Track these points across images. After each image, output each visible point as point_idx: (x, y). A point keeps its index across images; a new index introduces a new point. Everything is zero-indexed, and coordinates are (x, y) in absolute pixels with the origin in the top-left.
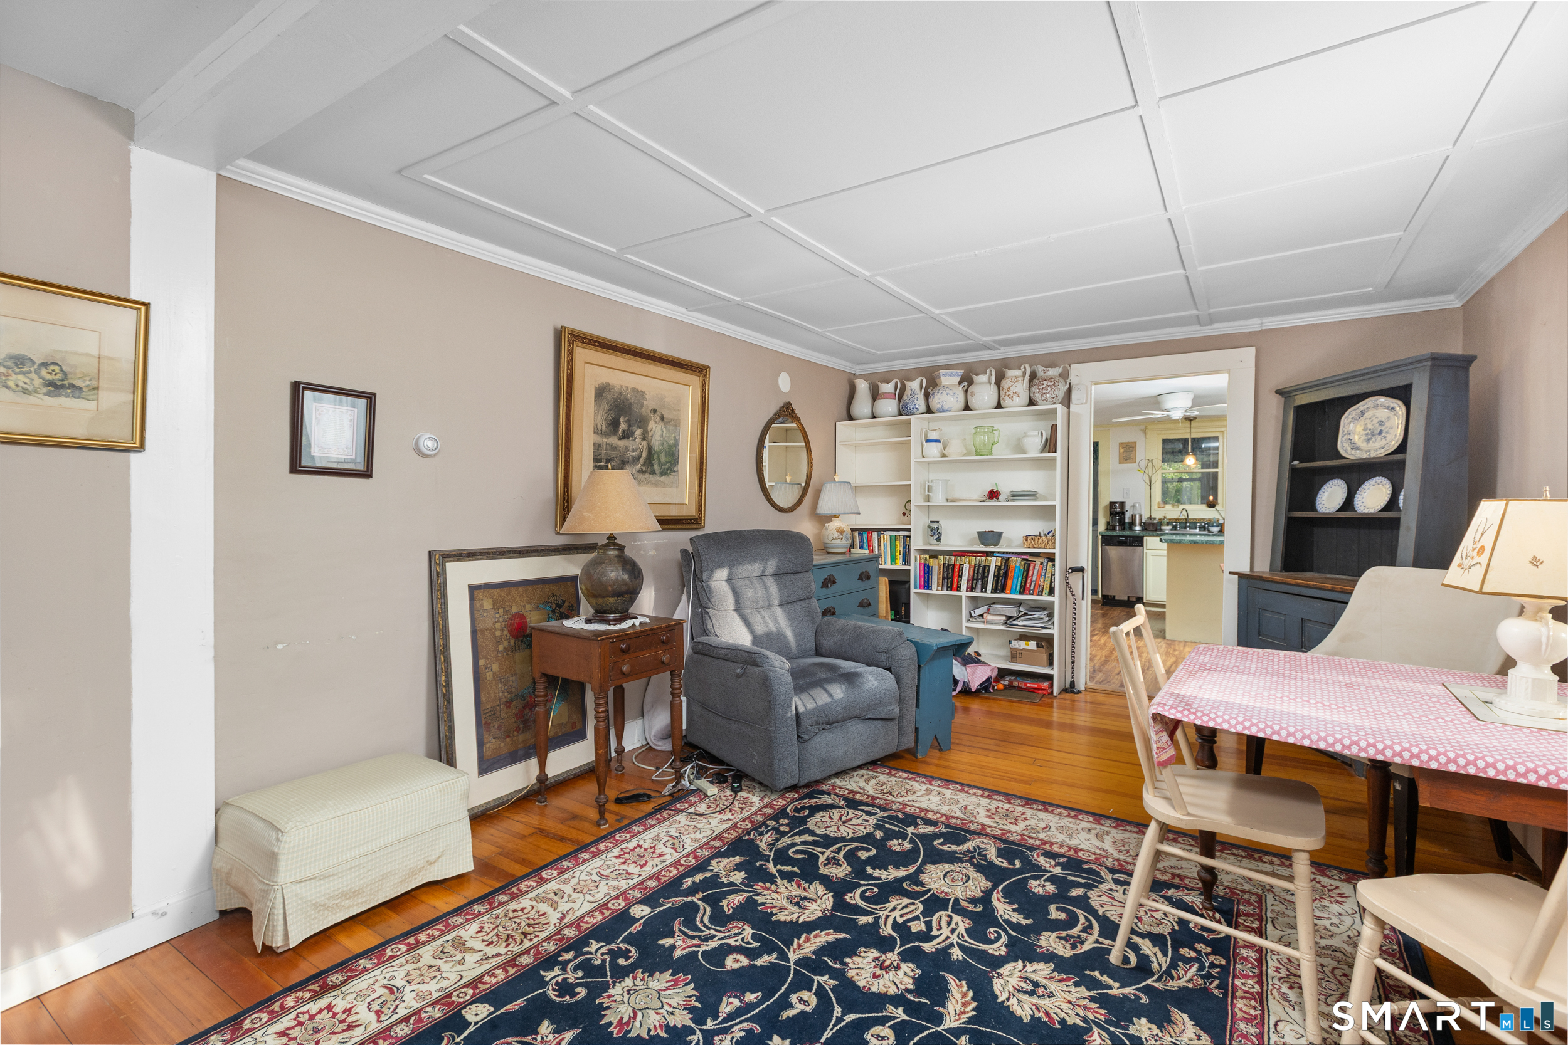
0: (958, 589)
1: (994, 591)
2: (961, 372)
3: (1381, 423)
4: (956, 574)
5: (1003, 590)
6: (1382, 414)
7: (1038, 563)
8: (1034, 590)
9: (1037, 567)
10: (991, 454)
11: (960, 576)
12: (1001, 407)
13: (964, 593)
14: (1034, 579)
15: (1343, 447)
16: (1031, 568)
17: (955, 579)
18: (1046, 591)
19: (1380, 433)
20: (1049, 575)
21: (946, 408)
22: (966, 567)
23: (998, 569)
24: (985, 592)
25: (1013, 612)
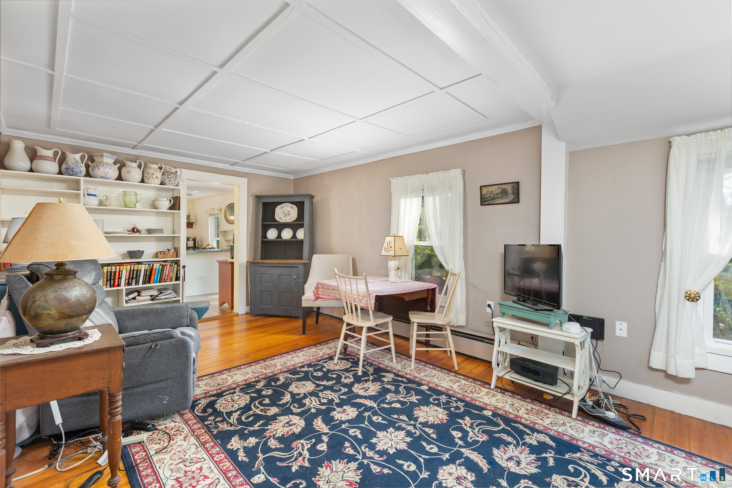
0: (119, 285)
1: (144, 283)
2: (116, 157)
3: (289, 211)
4: (117, 277)
5: (149, 282)
6: (289, 209)
7: (169, 266)
8: (167, 280)
9: (168, 268)
10: (135, 207)
11: (120, 278)
12: (144, 182)
13: (123, 287)
14: (167, 274)
15: (277, 218)
16: (165, 268)
17: (117, 280)
18: (174, 279)
19: (289, 214)
20: (175, 271)
21: (108, 176)
22: (124, 272)
23: (146, 271)
24: (138, 285)
25: (155, 293)
